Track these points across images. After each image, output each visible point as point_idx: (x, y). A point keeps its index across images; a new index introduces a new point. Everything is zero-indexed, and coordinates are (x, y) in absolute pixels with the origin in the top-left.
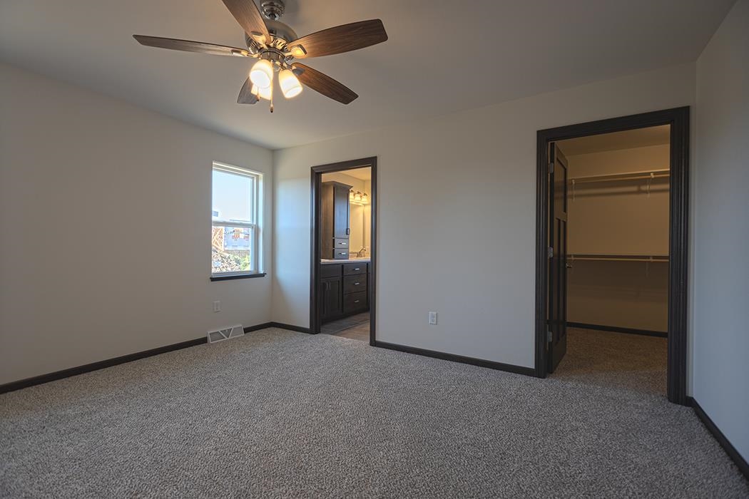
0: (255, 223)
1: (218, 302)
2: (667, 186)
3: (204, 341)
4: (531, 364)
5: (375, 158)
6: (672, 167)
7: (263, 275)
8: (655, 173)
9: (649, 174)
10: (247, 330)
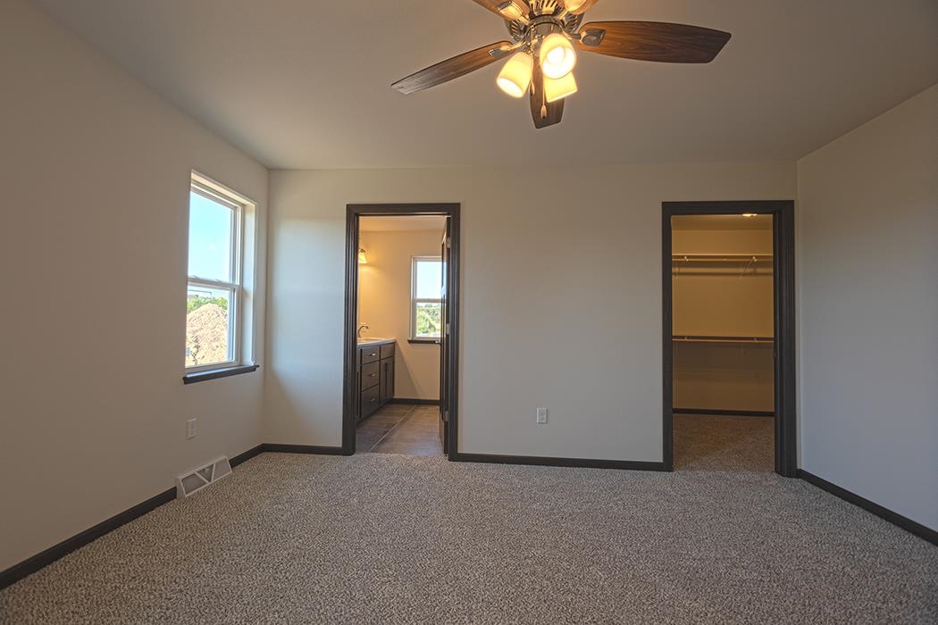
0: (238, 283)
1: (195, 419)
2: (771, 270)
3: (171, 495)
4: (658, 457)
5: (458, 205)
6: (774, 252)
7: (253, 369)
8: (688, 257)
9: (683, 257)
10: (235, 462)
